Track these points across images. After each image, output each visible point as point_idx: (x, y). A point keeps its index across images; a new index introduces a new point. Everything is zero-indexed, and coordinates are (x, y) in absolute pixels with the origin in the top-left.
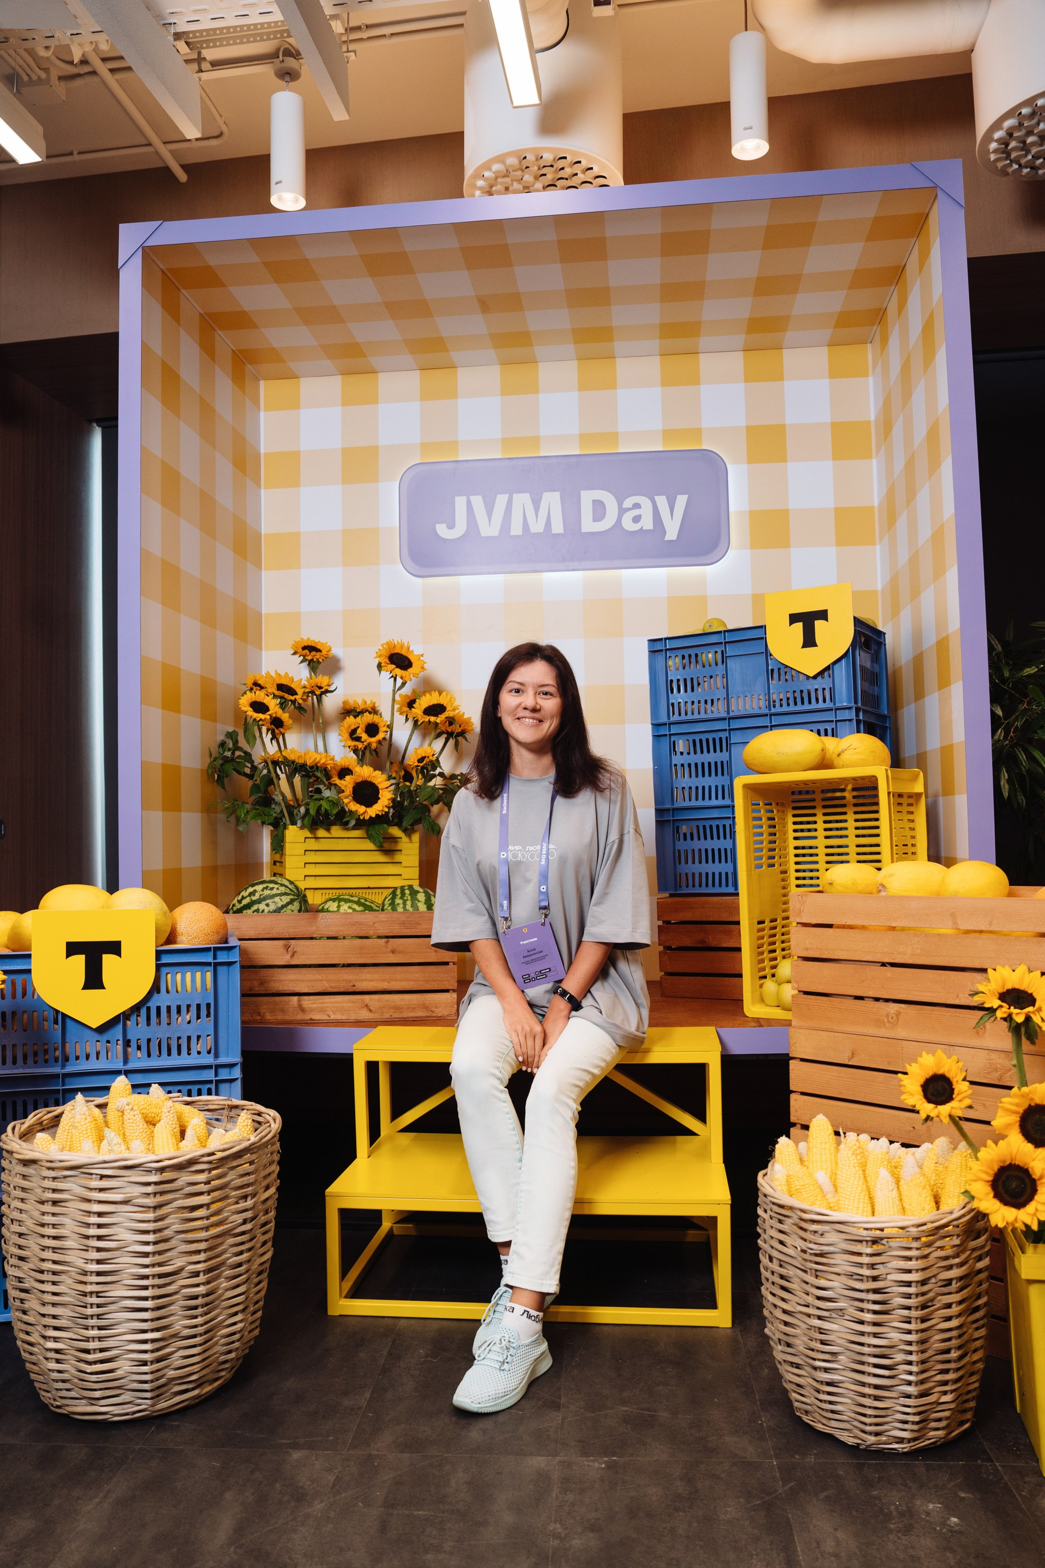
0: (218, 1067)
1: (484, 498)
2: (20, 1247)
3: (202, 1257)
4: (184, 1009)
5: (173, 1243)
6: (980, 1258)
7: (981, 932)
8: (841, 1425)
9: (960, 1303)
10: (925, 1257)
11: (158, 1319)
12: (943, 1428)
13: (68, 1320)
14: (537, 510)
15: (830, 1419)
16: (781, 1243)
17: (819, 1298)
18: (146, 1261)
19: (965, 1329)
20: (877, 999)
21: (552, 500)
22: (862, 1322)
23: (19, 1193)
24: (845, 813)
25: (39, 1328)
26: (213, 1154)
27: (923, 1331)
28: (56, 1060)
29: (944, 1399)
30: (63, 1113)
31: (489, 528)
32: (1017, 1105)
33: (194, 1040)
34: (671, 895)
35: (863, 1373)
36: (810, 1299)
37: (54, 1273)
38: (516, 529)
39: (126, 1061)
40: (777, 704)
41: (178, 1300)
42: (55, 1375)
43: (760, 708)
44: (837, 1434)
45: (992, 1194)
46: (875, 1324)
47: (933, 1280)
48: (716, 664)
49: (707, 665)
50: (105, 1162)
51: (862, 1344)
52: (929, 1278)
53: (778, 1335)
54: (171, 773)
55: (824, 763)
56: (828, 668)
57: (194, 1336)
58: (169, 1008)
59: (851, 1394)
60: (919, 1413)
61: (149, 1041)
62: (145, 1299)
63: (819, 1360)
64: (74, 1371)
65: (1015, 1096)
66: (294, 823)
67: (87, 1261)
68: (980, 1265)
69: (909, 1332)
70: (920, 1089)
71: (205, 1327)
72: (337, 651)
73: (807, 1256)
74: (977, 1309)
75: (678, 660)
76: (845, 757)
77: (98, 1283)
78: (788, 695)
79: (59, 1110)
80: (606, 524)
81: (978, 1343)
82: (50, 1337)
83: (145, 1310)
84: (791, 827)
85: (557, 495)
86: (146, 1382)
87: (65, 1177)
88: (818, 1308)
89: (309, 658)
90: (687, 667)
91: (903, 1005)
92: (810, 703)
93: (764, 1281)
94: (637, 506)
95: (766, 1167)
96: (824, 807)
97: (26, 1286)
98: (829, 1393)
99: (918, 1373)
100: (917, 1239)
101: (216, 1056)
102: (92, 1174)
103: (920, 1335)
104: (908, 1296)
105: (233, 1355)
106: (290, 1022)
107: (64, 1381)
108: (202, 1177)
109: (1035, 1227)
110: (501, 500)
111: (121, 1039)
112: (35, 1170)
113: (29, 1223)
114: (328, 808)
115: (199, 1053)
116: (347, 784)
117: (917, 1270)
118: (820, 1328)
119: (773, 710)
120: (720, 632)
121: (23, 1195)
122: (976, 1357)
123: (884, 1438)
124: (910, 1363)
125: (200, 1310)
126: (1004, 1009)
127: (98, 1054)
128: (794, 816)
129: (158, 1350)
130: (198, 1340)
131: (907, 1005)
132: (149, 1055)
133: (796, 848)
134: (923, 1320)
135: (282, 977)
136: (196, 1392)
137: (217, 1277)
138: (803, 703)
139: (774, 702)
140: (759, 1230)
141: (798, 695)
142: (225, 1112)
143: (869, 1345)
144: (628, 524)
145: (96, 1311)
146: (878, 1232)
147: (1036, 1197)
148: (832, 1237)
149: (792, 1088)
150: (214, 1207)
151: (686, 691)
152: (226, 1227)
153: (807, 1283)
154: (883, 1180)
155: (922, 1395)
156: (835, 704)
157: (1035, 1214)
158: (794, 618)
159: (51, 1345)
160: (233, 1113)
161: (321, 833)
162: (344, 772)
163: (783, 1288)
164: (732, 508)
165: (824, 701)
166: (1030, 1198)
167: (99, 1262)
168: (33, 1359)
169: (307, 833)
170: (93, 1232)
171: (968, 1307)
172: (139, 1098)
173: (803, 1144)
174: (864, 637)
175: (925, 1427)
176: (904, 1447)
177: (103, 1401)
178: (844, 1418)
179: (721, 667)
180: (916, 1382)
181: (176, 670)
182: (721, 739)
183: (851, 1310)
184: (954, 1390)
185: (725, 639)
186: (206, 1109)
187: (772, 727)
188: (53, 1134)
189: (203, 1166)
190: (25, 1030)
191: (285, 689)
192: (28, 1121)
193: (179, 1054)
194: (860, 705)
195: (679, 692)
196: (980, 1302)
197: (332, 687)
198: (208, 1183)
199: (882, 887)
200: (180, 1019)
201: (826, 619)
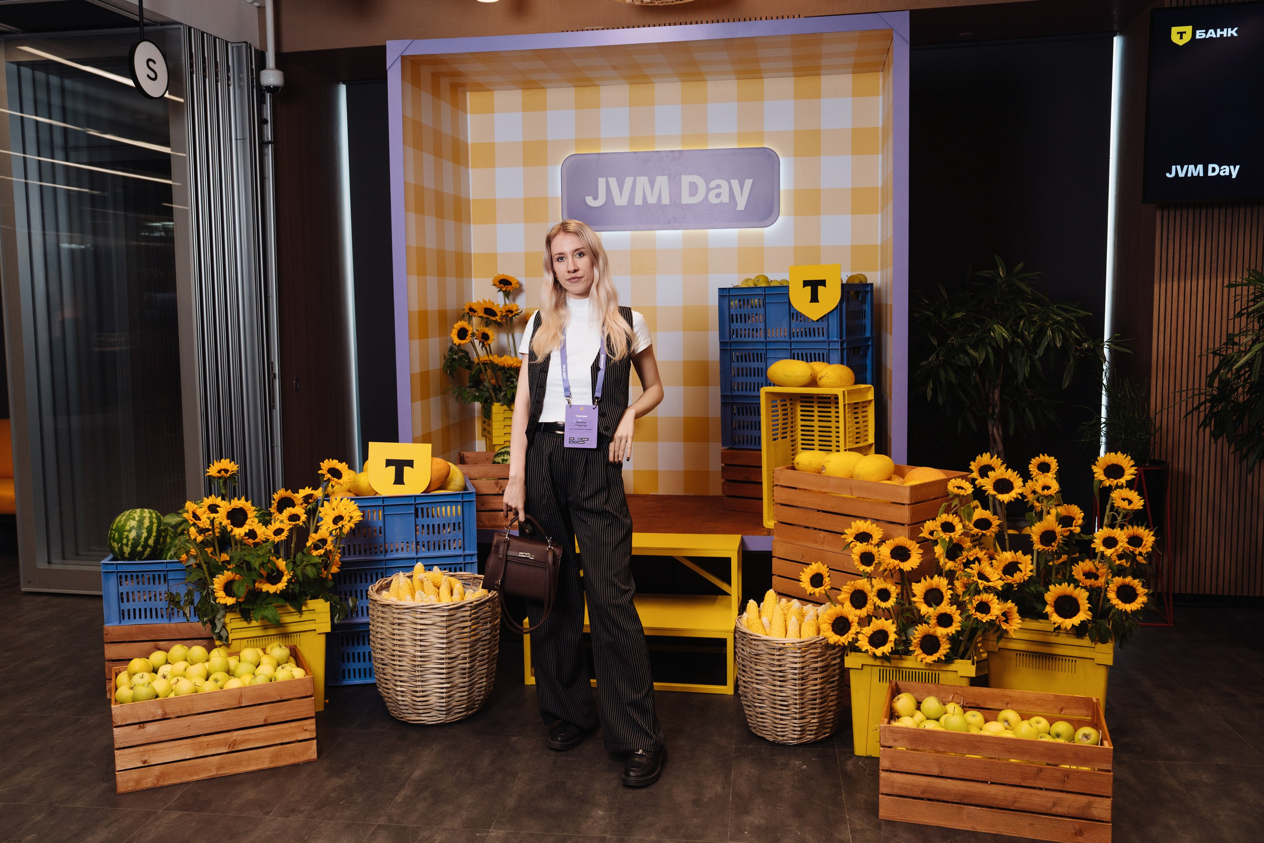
0: (465, 556)
1: (617, 179)
2: (382, 644)
3: (468, 650)
4: (447, 526)
5: (455, 643)
6: (835, 659)
7: (864, 498)
8: (768, 733)
9: (822, 678)
10: (804, 657)
11: (448, 678)
12: (814, 734)
13: (407, 678)
14: (652, 187)
15: (763, 730)
16: (743, 650)
17: (757, 675)
18: (443, 651)
19: (824, 690)
20: (815, 529)
21: (662, 181)
22: (775, 686)
23: (380, 620)
24: (830, 407)
25: (393, 681)
26: (472, 603)
27: (802, 690)
28: (381, 552)
29: (813, 721)
30: (392, 581)
31: (621, 200)
32: (849, 589)
33: (452, 542)
34: (730, 449)
35: (775, 708)
36: (753, 675)
37: (400, 656)
38: (638, 201)
39: (417, 553)
40: (795, 335)
41: (456, 670)
42: (401, 703)
43: (785, 337)
44: (766, 737)
45: (830, 630)
46: (781, 686)
47: (807, 667)
48: (760, 307)
49: (754, 307)
50: (423, 606)
51: (775, 695)
54: (425, 375)
55: (813, 382)
56: (825, 316)
57: (465, 687)
58: (439, 525)
59: (771, 718)
60: (801, 727)
61: (429, 542)
62: (443, 669)
63: (758, 703)
64: (410, 701)
65: (849, 585)
66: (498, 401)
67: (416, 651)
68: (834, 662)
69: (796, 690)
70: (809, 580)
71: (470, 683)
72: (522, 280)
73: (751, 655)
74: (833, 682)
75: (736, 302)
76: (823, 381)
77: (421, 661)
78: (802, 330)
79: (389, 579)
80: (697, 199)
81: (833, 698)
82: (399, 686)
83: (443, 674)
84: (799, 413)
85: (666, 178)
86: (443, 707)
87: (404, 612)
88: (757, 679)
89: (504, 289)
90: (742, 306)
91: (826, 533)
92: (814, 336)
94: (719, 186)
95: (745, 614)
96: (819, 402)
97: (386, 662)
98: (762, 718)
99: (799, 708)
100: (799, 649)
101: (464, 550)
102: (417, 612)
103: (800, 692)
104: (795, 674)
105: (481, 697)
106: (499, 527)
107: (405, 705)
108: (468, 613)
109: (846, 644)
110: (629, 181)
111: (414, 541)
112: (389, 609)
113: (386, 633)
115: (455, 548)
117: (799, 663)
118: (758, 689)
119: (793, 339)
120: (762, 288)
121: (383, 621)
122: (831, 704)
123: (785, 738)
124: (796, 704)
125: (467, 675)
126: (852, 543)
127: (402, 549)
128: (801, 406)
129: (448, 692)
130: (466, 689)
131: (828, 533)
132: (429, 550)
133: (802, 426)
134: (802, 685)
135: (494, 501)
136: (465, 713)
137: (475, 660)
138: (810, 336)
139: (793, 333)
141: (807, 330)
142: (472, 580)
143: (778, 696)
144: (713, 199)
145: (420, 673)
146: (781, 645)
147: (849, 632)
148: (762, 647)
149: (773, 573)
150: (472, 628)
151: (741, 322)
152: (478, 637)
153: (752, 668)
154: (793, 622)
155: (802, 718)
156: (828, 338)
157: (847, 638)
158: (806, 283)
159: (399, 689)
160: (475, 581)
163: (744, 671)
164: (782, 187)
165: (823, 336)
166: (847, 632)
167: (421, 651)
168: (389, 695)
169: (505, 407)
170: (418, 638)
171: (826, 681)
172: (429, 573)
173: (762, 604)
174: (852, 293)
175: (804, 734)
176: (795, 742)
177: (423, 715)
178: (768, 729)
179: (762, 309)
180: (799, 713)
181: (426, 312)
182: (761, 354)
183: (770, 680)
184: (819, 717)
185: (765, 292)
186: (463, 579)
187: (791, 349)
188: (388, 591)
189: (467, 608)
190: (365, 537)
191: (489, 312)
192: (377, 585)
193: (444, 549)
194: (844, 339)
195: (737, 322)
196: (834, 679)
197: (519, 311)
198: (470, 616)
199: (823, 468)
200: (444, 531)
201: (825, 286)
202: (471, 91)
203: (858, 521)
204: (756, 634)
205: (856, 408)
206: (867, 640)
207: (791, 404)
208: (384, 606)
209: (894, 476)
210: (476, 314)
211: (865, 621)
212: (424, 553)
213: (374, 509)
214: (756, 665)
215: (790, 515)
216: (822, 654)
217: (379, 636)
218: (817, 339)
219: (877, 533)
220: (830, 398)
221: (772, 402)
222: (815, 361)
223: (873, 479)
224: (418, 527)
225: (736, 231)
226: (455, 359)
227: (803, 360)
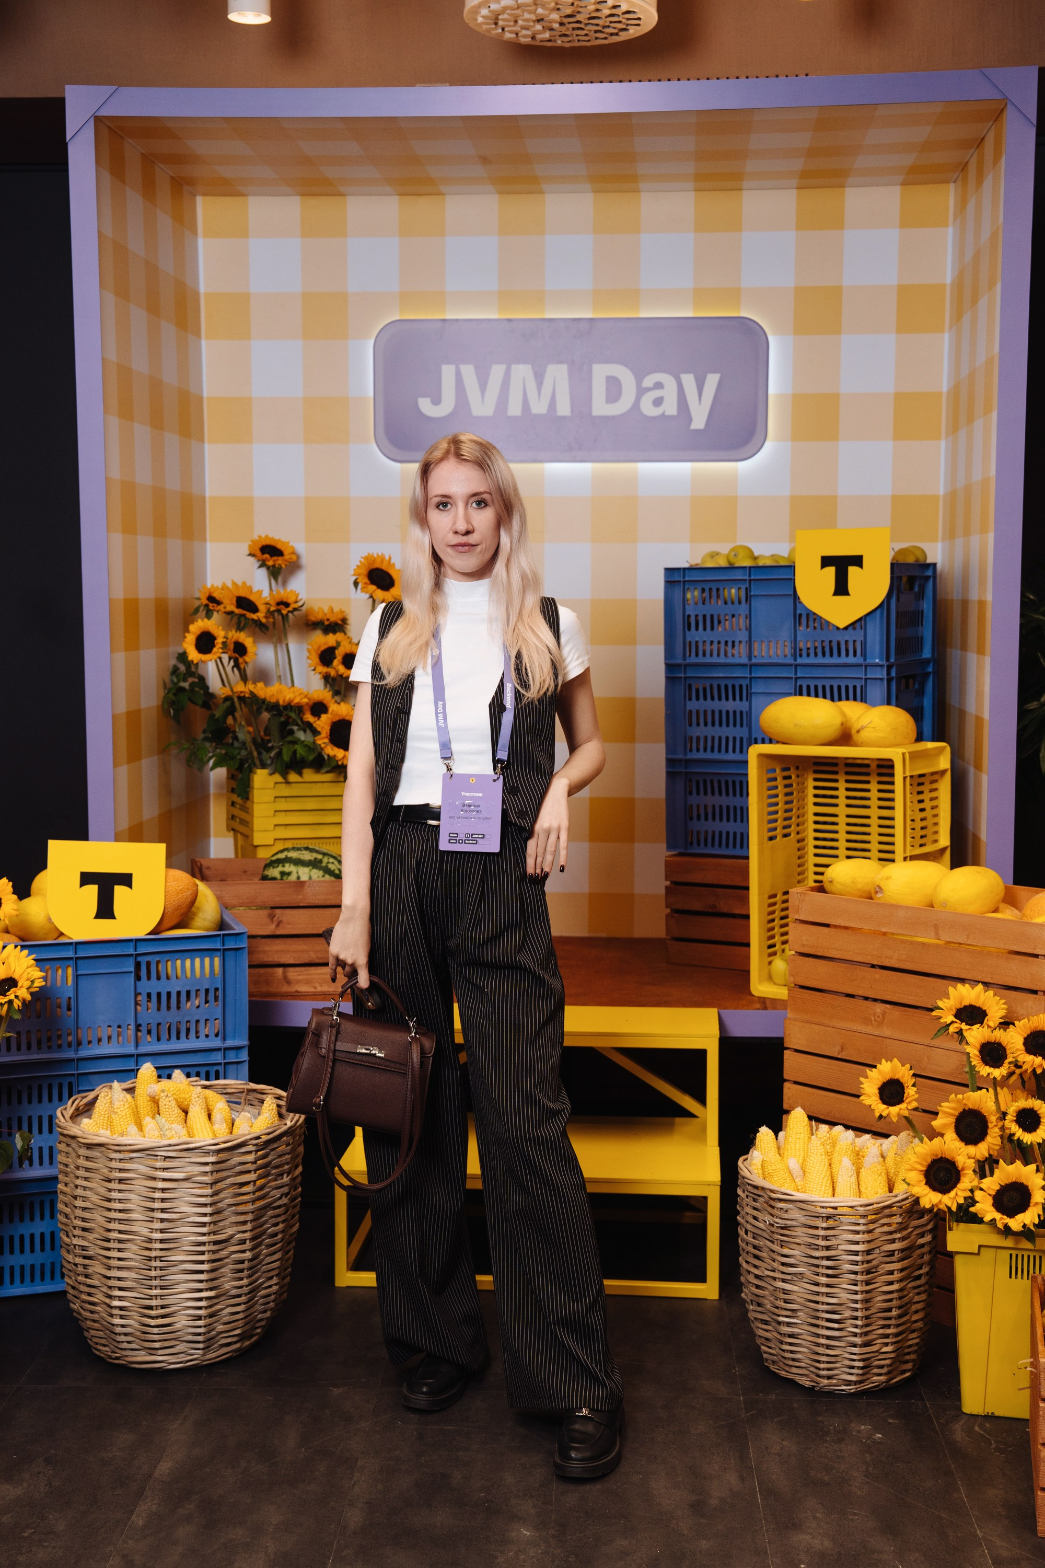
0: (226, 1049)
1: (476, 368)
2: (84, 1220)
3: (249, 1226)
4: (193, 994)
5: (226, 1213)
6: (922, 1235)
7: (961, 944)
8: (801, 1371)
9: (901, 1270)
10: (870, 1232)
11: (212, 1280)
12: (887, 1374)
13: (133, 1281)
14: (540, 385)
15: (791, 1366)
16: (755, 1218)
17: (783, 1264)
18: (204, 1230)
19: (905, 1293)
20: (866, 998)
21: (558, 374)
22: (817, 1284)
23: (80, 1172)
24: (868, 782)
25: (105, 1289)
26: (258, 1138)
27: (867, 1292)
28: (70, 1045)
29: (885, 1349)
30: (96, 1098)
31: (482, 406)
32: (954, 1109)
33: (202, 1024)
34: (680, 854)
35: (817, 1326)
36: (775, 1265)
37: (120, 1241)
38: (515, 409)
39: (137, 1045)
40: (804, 653)
41: (228, 1264)
42: (119, 1330)
43: (785, 656)
44: (799, 1379)
45: (924, 1182)
46: (828, 1286)
47: (877, 1251)
48: (740, 603)
49: (729, 602)
50: (170, 1145)
51: (817, 1302)
52: (874, 1249)
53: (750, 1297)
54: (134, 720)
55: (845, 737)
56: (860, 619)
57: (240, 1296)
58: (179, 993)
59: (809, 1345)
60: (863, 1360)
62: (202, 1262)
63: (783, 1316)
64: (136, 1325)
65: (953, 1101)
66: (263, 766)
67: (152, 1230)
68: (921, 1241)
69: (856, 1293)
70: (877, 1091)
71: (250, 1287)
72: (301, 547)
73: (774, 1229)
74: (919, 1277)
75: (696, 593)
76: (865, 735)
77: (161, 1250)
78: (817, 644)
79: (91, 1095)
80: (621, 407)
81: (919, 1306)
82: (115, 1297)
83: (201, 1272)
84: (811, 792)
85: (564, 368)
86: (199, 1334)
87: (131, 1158)
88: (783, 1273)
89: (270, 563)
90: (707, 602)
91: (888, 1006)
92: (839, 655)
93: (741, 1252)
94: (659, 386)
95: (747, 1153)
96: (847, 773)
97: (91, 1253)
98: (791, 1344)
99: (862, 1326)
100: (863, 1216)
101: (224, 1039)
102: (157, 1156)
103: (864, 1295)
104: (855, 1263)
105: (268, 1314)
107: (126, 1334)
108: (251, 1158)
109: (954, 1208)
110: (497, 372)
111: (133, 1023)
112: (101, 1152)
113: (95, 1198)
114: (304, 754)
115: (207, 1036)
116: (323, 723)
117: (864, 1242)
118: (783, 1289)
119: (799, 661)
120: (745, 567)
121: (86, 1174)
122: (915, 1318)
123: (835, 1381)
124: (856, 1318)
125: (246, 1273)
126: (956, 1025)
127: (109, 1038)
128: (815, 780)
129: (210, 1307)
130: (243, 1299)
131: (892, 1006)
132: (159, 1039)
133: (816, 814)
135: (267, 949)
136: (238, 1345)
137: (260, 1244)
138: (831, 655)
139: (801, 650)
140: (738, 1208)
141: (827, 645)
142: (246, 1095)
143: (823, 1303)
144: (648, 409)
145: (159, 1273)
146: (831, 1210)
147: (959, 1186)
148: (795, 1214)
149: (786, 1076)
150: (259, 1183)
151: (705, 629)
152: (267, 1201)
153: (774, 1252)
154: (845, 1166)
155: (866, 1344)
156: (865, 659)
157: (954, 1198)
158: (826, 561)
159: (116, 1303)
160: (249, 1097)
161: (293, 777)
162: (319, 708)
163: (756, 1257)
164: (773, 388)
165: (855, 655)
166: (954, 1186)
167: (162, 1231)
168: (96, 1316)
169: (278, 778)
170: (157, 1205)
171: (909, 1275)
172: (165, 1083)
173: (781, 1134)
174: (904, 579)
175: (867, 1373)
176: (852, 1388)
177: (160, 1352)
178: (803, 1365)
179: (744, 606)
180: (861, 1334)
181: (136, 601)
182: (741, 686)
183: (809, 1274)
184: (895, 1343)
185: (750, 576)
186: (226, 1094)
187: (796, 679)
188: (90, 1117)
189: (250, 1148)
190: (39, 1017)
191: (245, 603)
192: (70, 1108)
193: (187, 1038)
194: (892, 660)
195: (697, 629)
196: (921, 1272)
197: (300, 604)
198: (255, 1162)
199: (879, 889)
200: (189, 1004)
201: (861, 566)
202: (205, 194)
203: (959, 986)
204: (783, 1190)
205: (920, 782)
206: (990, 1201)
207: (798, 776)
208: (90, 1146)
209: (1002, 906)
210: (221, 607)
211: (985, 1167)
212: (150, 1045)
213: (58, 964)
214: (782, 1246)
215: (818, 974)
216: (902, 1227)
217: (79, 1203)
218: (843, 660)
219: (995, 1006)
220: (868, 766)
221: (768, 771)
222: (847, 699)
223: (972, 909)
224: (139, 998)
225: (687, 466)
226: (182, 689)
227: (824, 697)
